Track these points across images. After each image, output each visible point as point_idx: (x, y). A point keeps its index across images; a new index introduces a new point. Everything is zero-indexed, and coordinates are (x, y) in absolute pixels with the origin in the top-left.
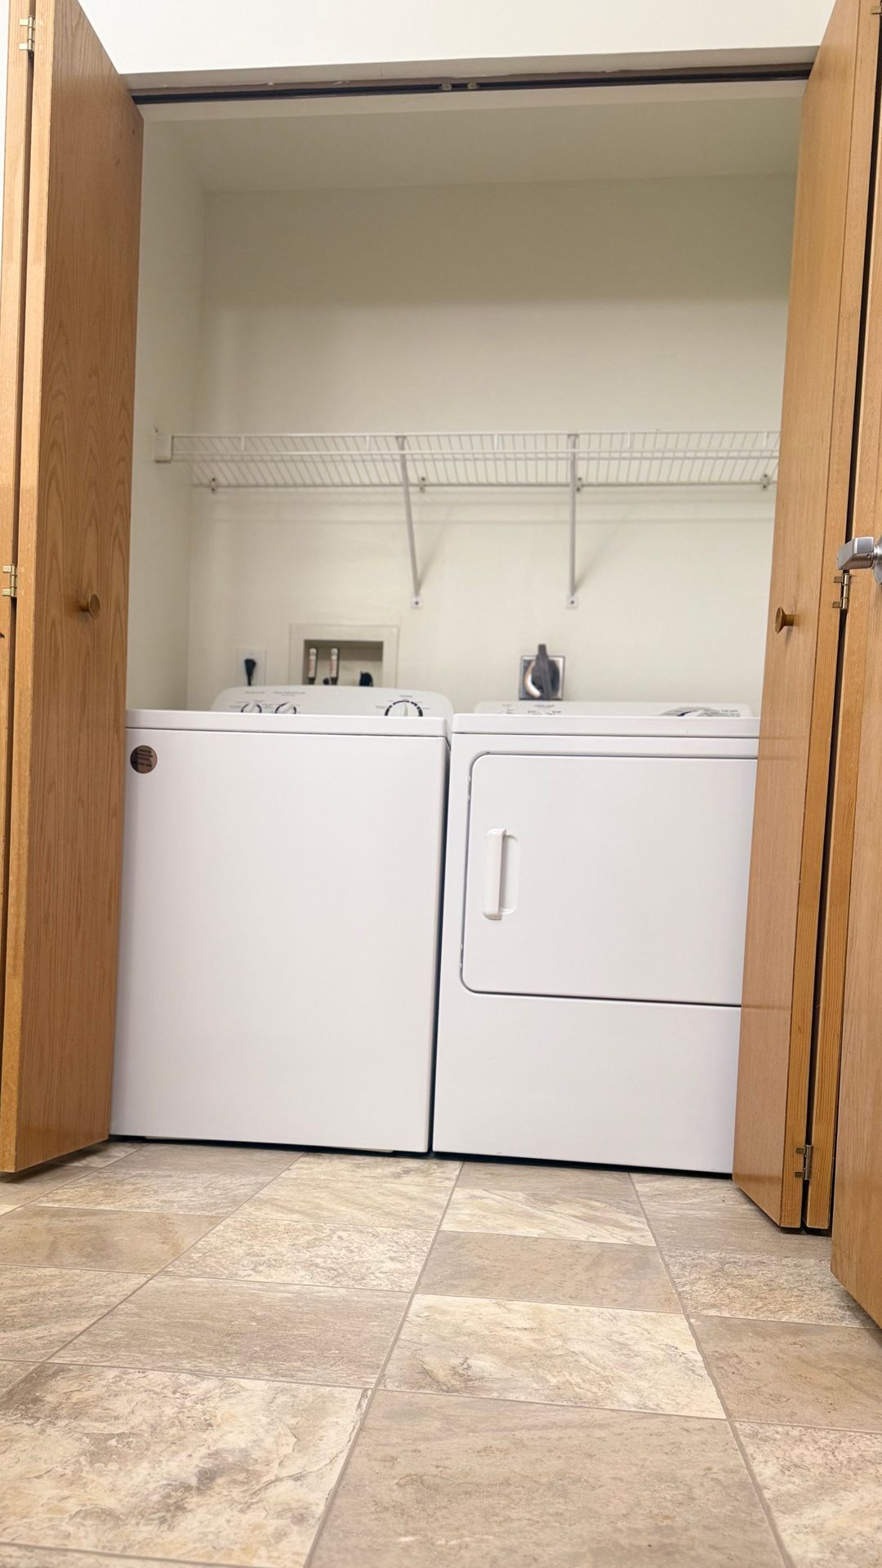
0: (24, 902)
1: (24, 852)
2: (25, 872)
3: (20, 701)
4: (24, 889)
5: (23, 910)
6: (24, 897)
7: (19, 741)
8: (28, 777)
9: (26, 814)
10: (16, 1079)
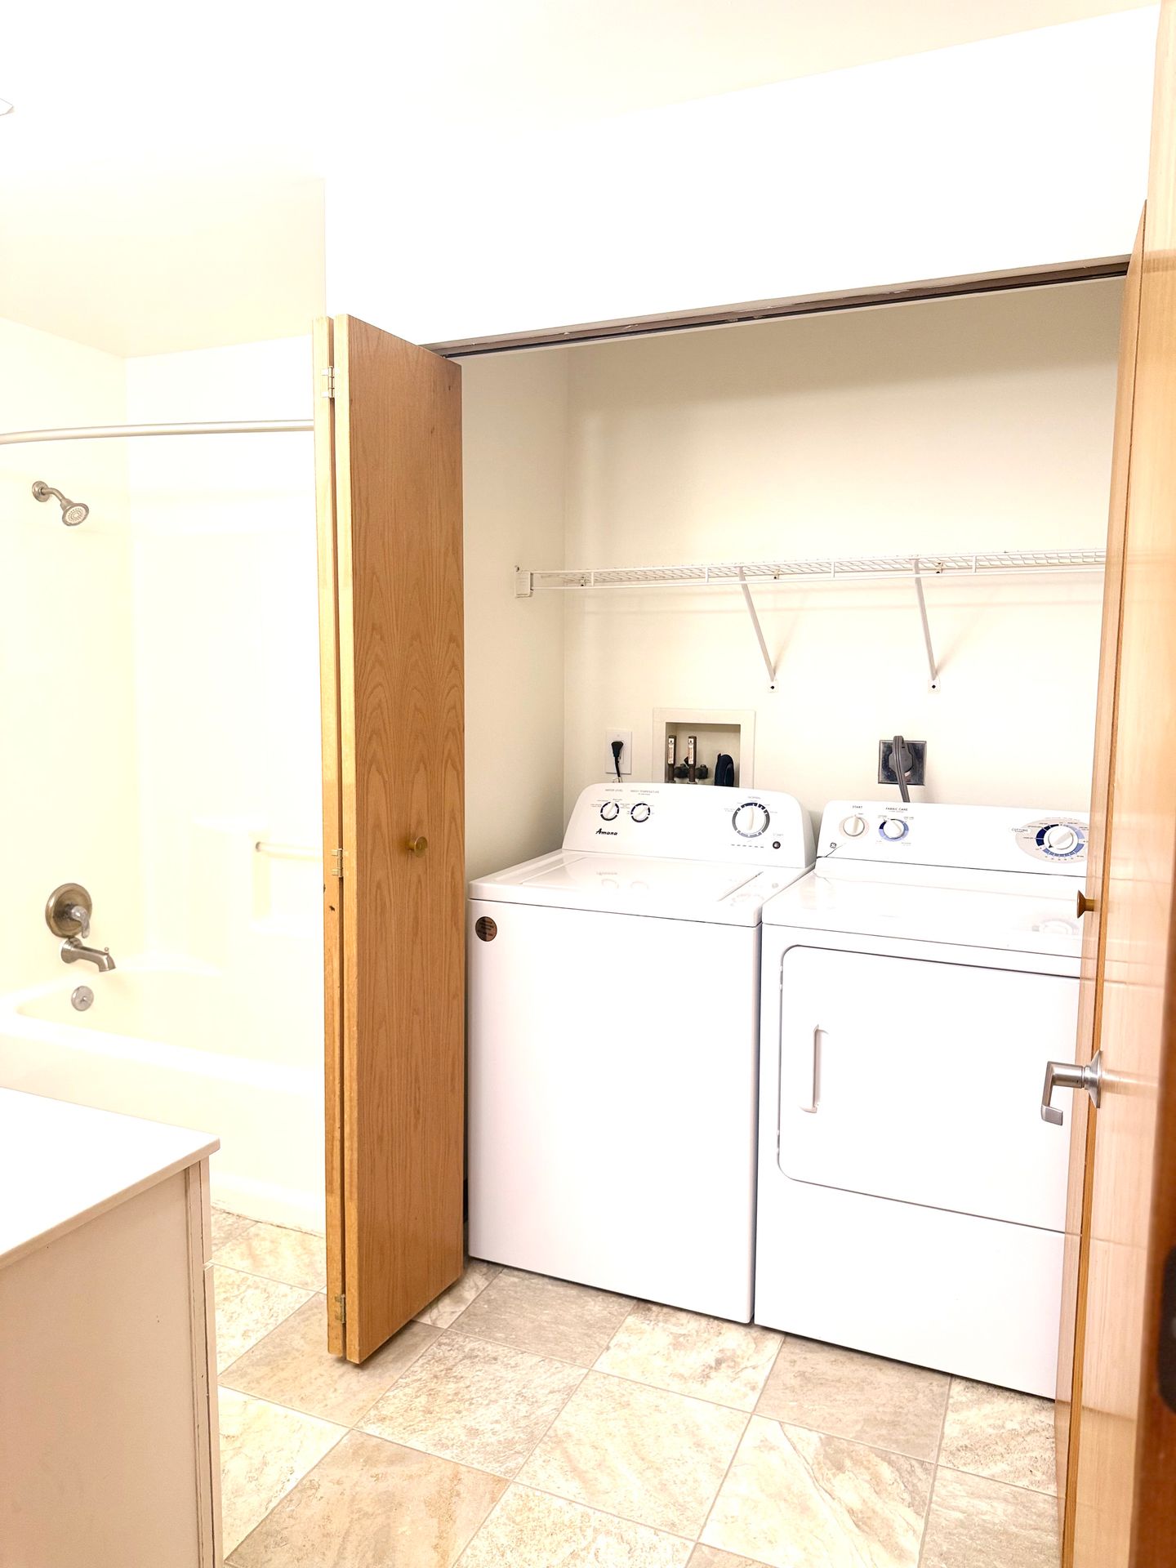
0: (356, 1139)
1: (355, 1095)
2: (355, 1114)
3: (348, 965)
4: (355, 1127)
5: (356, 1145)
6: (356, 1133)
7: (349, 1000)
8: (356, 1032)
9: (355, 1063)
10: (356, 1287)
